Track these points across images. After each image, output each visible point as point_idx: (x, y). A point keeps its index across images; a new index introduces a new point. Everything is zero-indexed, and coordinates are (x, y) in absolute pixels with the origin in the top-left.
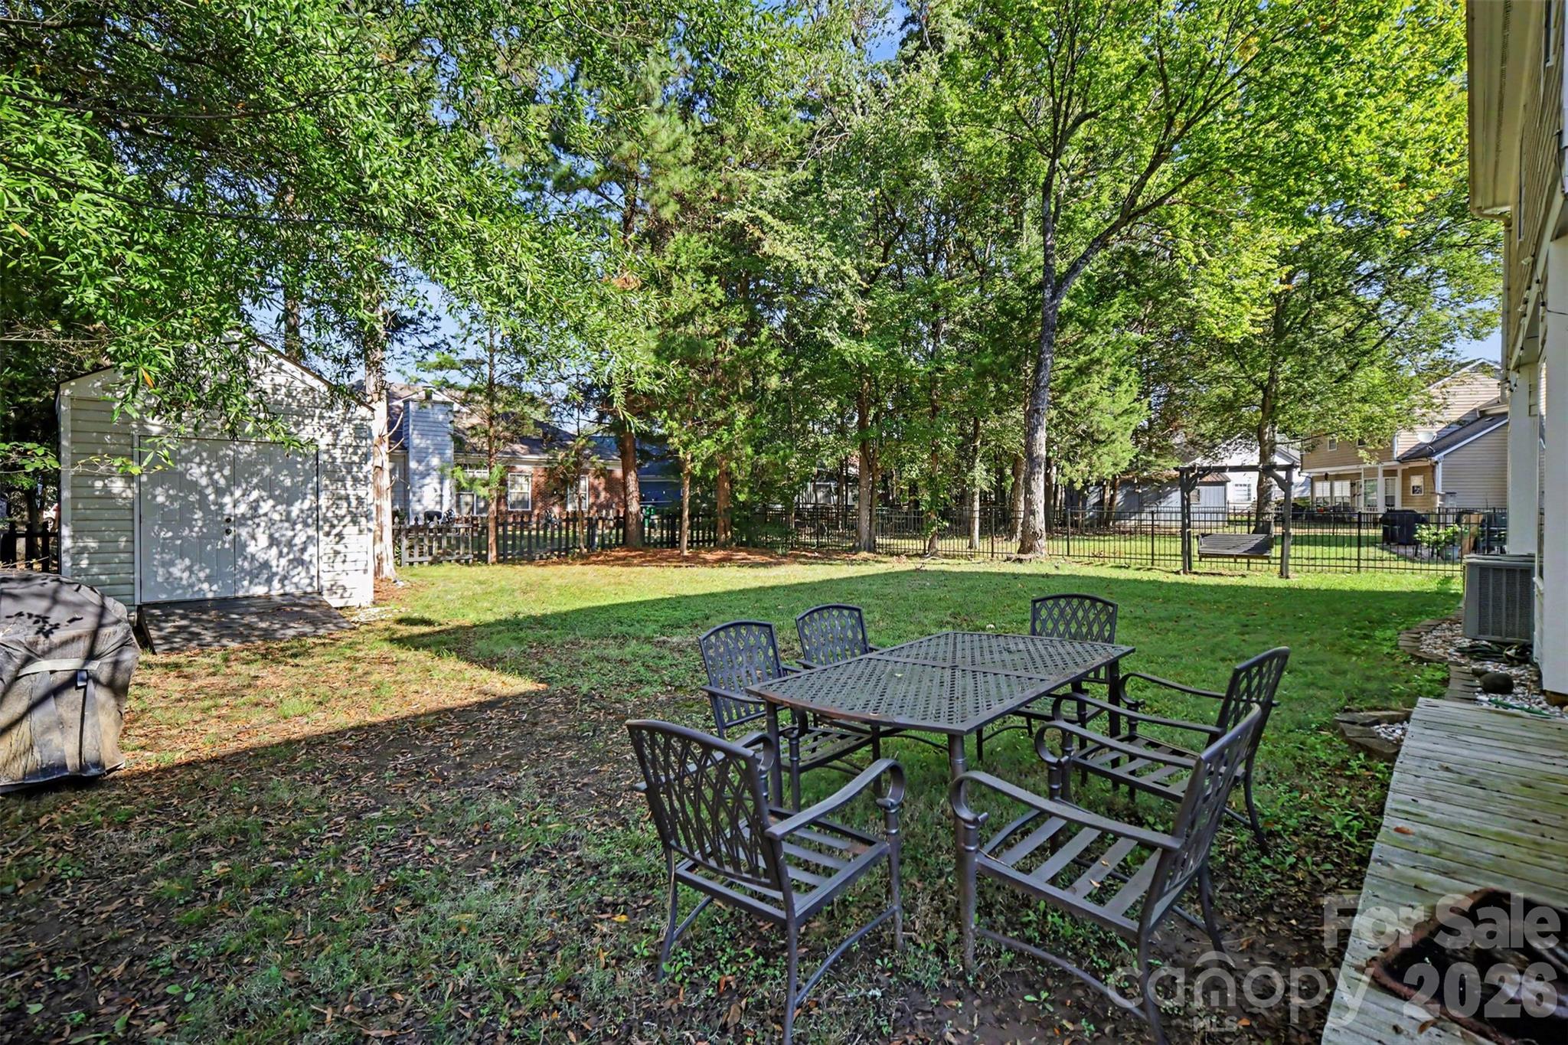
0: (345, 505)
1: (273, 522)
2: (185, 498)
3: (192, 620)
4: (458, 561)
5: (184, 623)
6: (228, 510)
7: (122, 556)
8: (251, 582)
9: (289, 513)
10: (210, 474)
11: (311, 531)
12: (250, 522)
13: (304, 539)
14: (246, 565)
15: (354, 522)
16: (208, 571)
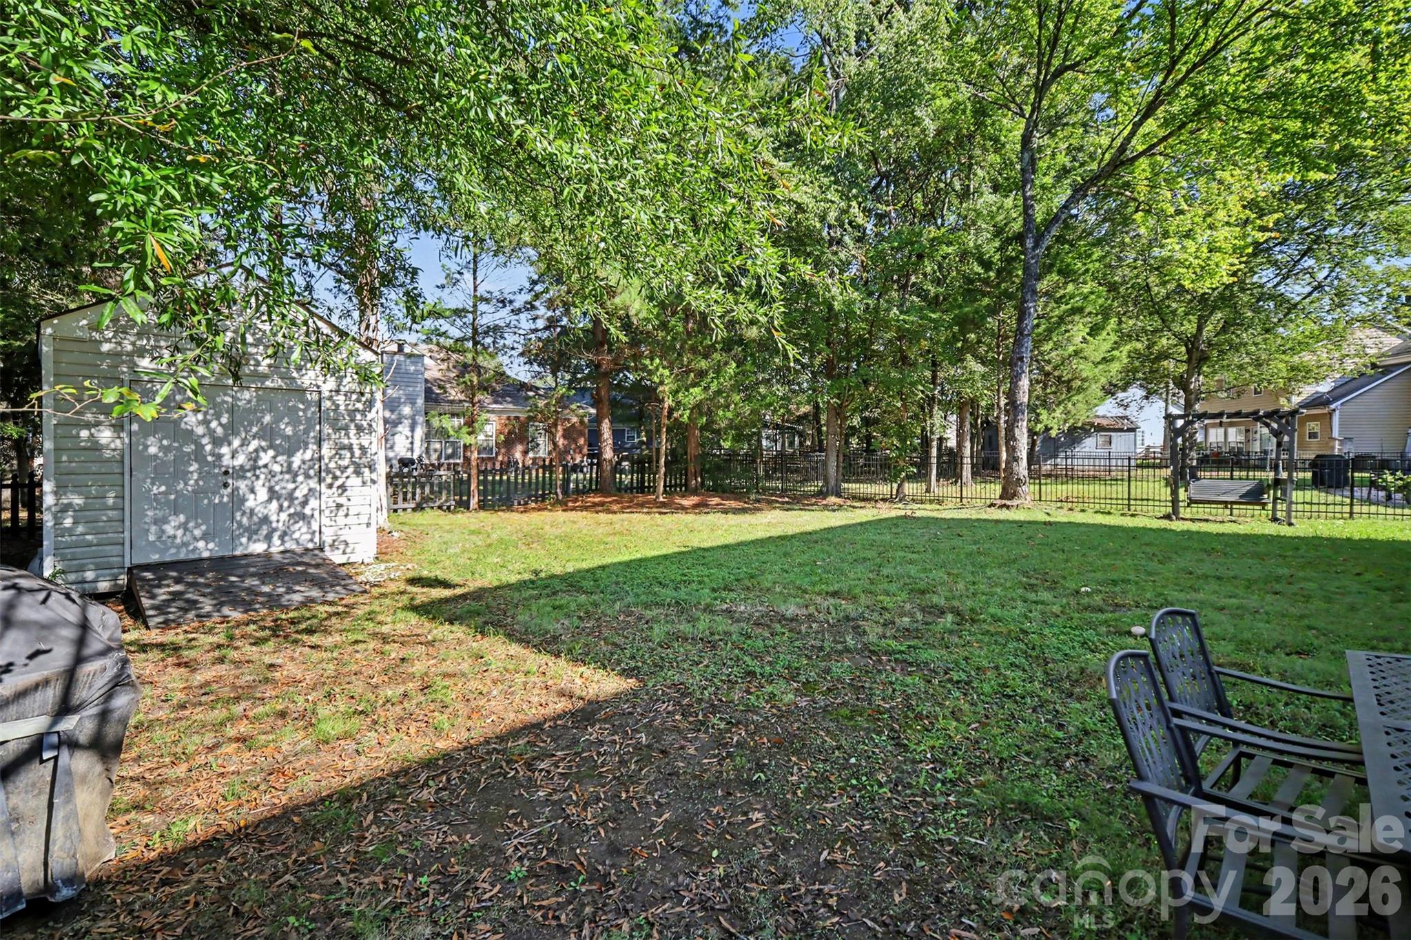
0: (348, 455)
1: (272, 474)
2: (179, 449)
3: (189, 585)
4: (440, 507)
5: (178, 588)
6: (226, 461)
7: (110, 513)
8: (249, 539)
9: (290, 464)
10: (206, 422)
11: (313, 483)
12: (249, 475)
13: (305, 491)
14: (245, 521)
15: (358, 473)
16: (204, 527)
